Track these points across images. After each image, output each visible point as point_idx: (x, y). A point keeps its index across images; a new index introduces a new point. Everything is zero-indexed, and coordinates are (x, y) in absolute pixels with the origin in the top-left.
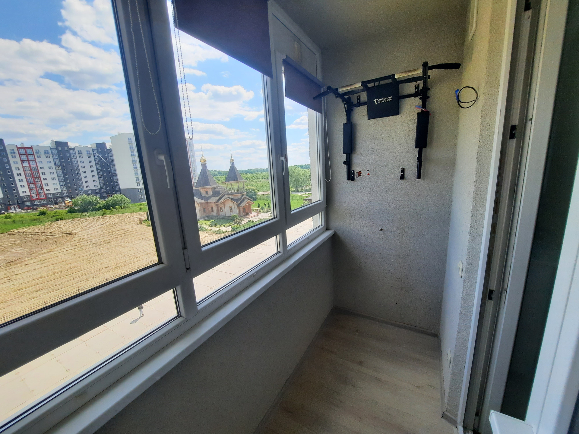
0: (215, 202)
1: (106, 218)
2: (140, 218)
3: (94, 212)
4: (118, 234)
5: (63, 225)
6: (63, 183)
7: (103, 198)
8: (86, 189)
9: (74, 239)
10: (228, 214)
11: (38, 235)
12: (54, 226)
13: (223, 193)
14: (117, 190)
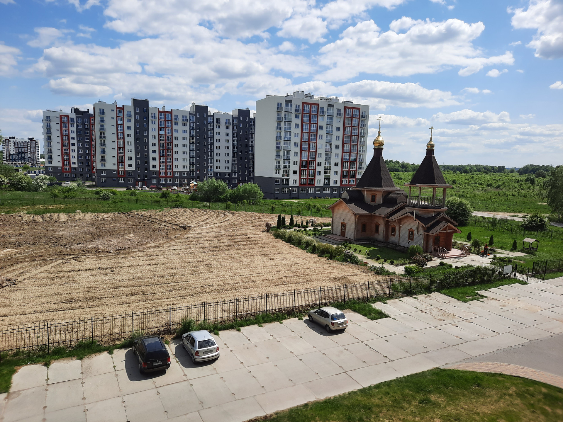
0: (384, 216)
1: (228, 214)
2: (268, 222)
3: (216, 204)
4: (236, 240)
5: (181, 214)
6: (193, 160)
7: (231, 186)
8: (215, 170)
9: (186, 236)
10: (404, 242)
11: (153, 222)
12: (171, 214)
13: (402, 203)
14: (250, 176)
